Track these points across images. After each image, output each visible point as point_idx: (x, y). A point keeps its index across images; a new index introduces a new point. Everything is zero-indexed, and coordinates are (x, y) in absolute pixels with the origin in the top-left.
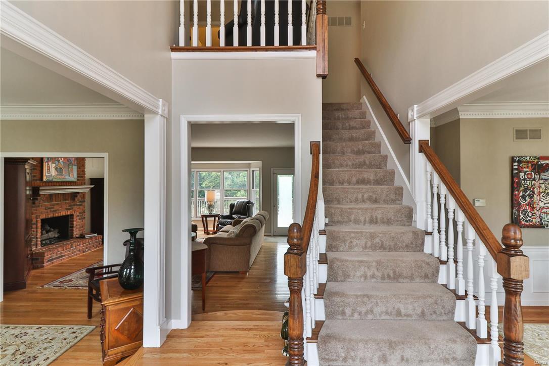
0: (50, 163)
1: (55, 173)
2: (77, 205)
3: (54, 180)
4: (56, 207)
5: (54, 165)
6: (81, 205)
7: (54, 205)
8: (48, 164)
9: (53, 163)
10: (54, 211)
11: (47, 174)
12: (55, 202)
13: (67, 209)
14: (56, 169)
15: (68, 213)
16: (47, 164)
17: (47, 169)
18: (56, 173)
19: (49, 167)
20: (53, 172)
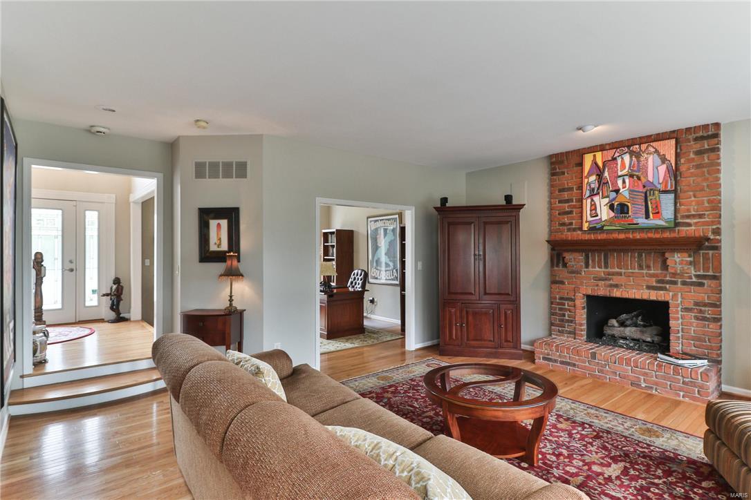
0: (596, 199)
1: (608, 214)
2: (684, 283)
3: (605, 228)
4: (616, 279)
5: (607, 200)
6: (701, 285)
7: (613, 274)
8: (592, 200)
9: (603, 197)
10: (611, 286)
11: (590, 219)
12: (617, 270)
13: (649, 288)
14: (612, 207)
15: (653, 296)
16: (589, 200)
17: (591, 211)
18: (612, 214)
19: (595, 204)
20: (605, 214)
